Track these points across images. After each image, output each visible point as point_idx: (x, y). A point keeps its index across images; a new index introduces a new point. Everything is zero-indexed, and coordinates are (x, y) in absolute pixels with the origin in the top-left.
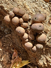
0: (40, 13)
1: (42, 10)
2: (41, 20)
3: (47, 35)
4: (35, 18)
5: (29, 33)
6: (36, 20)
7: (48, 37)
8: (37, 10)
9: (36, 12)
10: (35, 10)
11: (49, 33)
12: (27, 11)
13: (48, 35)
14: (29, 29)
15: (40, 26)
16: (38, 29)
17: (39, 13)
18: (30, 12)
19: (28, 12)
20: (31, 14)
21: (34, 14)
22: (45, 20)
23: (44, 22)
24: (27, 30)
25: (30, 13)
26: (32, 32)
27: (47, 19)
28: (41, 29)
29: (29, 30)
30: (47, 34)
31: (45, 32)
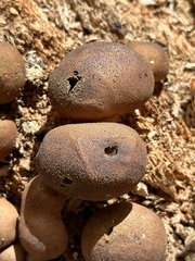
0: (121, 36)
1: (135, 20)
2: (118, 98)
3: (171, 215)
4: (73, 82)
5: (24, 194)
6: (75, 98)
7: (180, 227)
8: (99, 16)
9: (87, 32)
10: (78, 19)
11: (182, 196)
12: (11, 18)
13: (179, 217)
14: (25, 163)
15: (109, 150)
16: (94, 173)
17: (109, 38)
18: (37, 26)
19: (24, 30)
20: (47, 44)
21: (68, 43)
22: (157, 92)
23: (146, 113)
24: (12, 172)
25: (37, 34)
26: (44, 196)
27: (175, 88)
28: (120, 174)
29: (23, 172)
30: (172, 207)
31: (153, 190)
